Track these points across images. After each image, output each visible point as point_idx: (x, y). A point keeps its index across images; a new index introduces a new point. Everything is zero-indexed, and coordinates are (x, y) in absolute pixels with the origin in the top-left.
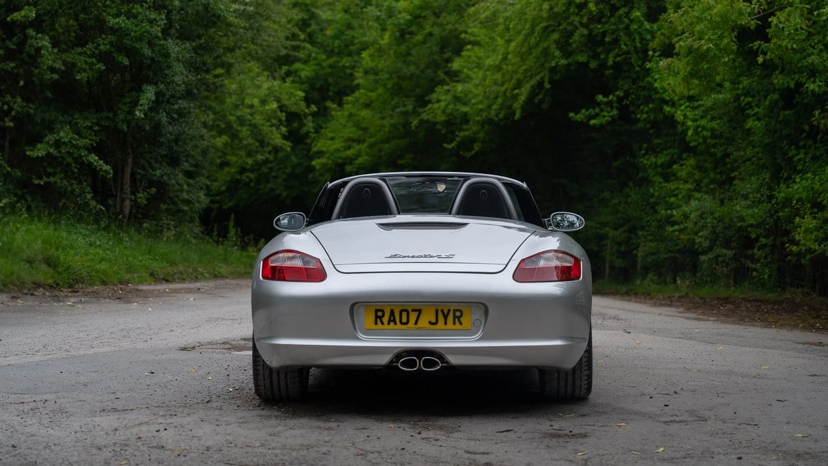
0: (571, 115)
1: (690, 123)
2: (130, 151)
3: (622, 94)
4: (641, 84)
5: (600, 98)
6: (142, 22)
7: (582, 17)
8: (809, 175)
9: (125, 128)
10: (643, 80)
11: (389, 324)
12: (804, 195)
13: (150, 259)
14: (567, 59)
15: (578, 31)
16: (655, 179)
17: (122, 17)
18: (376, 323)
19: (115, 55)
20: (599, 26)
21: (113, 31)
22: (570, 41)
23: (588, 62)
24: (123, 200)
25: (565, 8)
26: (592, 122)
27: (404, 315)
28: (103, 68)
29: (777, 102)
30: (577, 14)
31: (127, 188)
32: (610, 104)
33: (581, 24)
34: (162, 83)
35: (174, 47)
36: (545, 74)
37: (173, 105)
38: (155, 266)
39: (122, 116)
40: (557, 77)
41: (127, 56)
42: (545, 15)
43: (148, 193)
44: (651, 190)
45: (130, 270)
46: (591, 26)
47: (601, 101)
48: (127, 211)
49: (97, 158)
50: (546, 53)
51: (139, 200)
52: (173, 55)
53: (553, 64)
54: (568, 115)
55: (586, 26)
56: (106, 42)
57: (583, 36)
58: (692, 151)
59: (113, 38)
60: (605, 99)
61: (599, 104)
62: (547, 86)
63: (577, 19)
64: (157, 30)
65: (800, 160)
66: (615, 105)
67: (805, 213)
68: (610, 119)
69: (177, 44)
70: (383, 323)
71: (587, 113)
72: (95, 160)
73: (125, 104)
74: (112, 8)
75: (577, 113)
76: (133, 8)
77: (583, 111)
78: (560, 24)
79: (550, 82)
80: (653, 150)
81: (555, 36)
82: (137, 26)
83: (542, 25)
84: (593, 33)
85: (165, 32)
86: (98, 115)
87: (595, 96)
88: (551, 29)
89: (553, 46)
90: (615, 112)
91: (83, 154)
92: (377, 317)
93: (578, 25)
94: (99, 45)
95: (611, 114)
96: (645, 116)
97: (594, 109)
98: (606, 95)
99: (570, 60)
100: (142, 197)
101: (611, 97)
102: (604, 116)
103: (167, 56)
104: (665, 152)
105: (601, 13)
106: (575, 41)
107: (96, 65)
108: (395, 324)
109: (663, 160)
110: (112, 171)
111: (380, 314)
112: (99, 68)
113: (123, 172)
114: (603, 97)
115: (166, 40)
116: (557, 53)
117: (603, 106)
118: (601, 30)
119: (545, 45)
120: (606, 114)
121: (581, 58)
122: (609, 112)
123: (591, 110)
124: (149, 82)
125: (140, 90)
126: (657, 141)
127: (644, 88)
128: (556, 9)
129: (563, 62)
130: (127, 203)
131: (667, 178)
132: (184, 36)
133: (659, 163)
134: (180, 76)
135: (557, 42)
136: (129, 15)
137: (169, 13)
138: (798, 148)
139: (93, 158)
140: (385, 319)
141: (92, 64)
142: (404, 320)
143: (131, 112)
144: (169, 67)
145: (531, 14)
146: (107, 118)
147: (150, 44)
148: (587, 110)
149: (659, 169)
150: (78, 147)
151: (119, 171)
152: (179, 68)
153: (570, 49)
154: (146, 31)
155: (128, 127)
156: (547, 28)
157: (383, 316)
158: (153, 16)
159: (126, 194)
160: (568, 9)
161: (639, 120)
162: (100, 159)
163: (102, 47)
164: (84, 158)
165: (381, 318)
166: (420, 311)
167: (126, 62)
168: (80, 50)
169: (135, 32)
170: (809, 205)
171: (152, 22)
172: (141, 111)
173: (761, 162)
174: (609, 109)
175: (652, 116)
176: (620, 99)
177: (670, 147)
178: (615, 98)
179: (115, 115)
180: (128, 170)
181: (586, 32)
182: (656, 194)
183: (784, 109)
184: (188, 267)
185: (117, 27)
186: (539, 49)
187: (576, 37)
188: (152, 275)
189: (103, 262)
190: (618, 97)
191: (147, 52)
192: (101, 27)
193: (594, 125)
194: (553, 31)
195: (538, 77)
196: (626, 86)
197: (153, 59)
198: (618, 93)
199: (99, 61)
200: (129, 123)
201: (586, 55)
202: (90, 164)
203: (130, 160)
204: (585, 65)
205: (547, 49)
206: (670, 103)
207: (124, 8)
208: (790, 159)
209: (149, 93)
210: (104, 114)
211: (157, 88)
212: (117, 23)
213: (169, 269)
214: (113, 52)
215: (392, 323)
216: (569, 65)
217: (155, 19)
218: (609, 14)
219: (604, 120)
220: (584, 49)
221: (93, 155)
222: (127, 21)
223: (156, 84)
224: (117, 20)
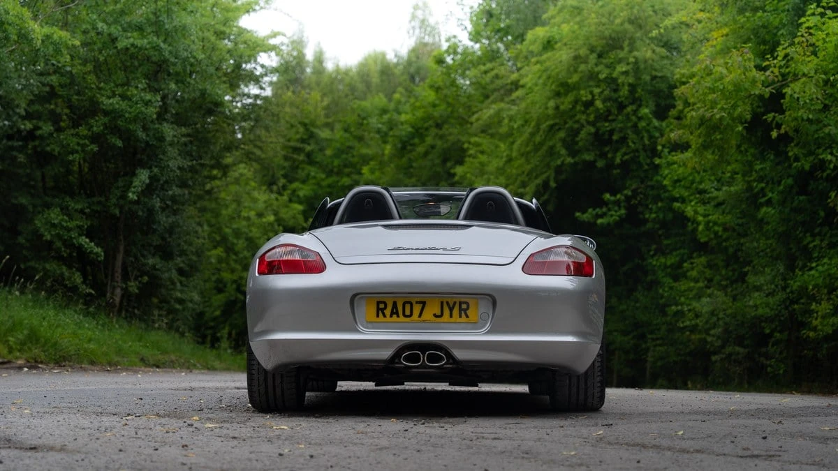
0: (578, 214)
1: (700, 218)
2: (121, 237)
3: (630, 193)
4: (649, 183)
5: (607, 196)
6: (137, 103)
7: (588, 115)
8: (826, 260)
9: (117, 212)
10: (651, 180)
11: (391, 316)
12: (820, 281)
13: (142, 346)
14: (573, 157)
15: (585, 129)
16: (665, 280)
17: (117, 99)
18: (378, 316)
19: (108, 137)
20: (607, 124)
21: (106, 113)
22: (577, 139)
23: (595, 161)
24: (114, 288)
25: (571, 106)
26: (600, 221)
27: (408, 307)
28: (96, 149)
29: (792, 187)
30: (583, 113)
31: (118, 276)
32: (618, 203)
33: (589, 123)
34: (156, 167)
35: (169, 131)
36: (551, 173)
37: (167, 191)
38: (145, 352)
39: (114, 201)
40: (563, 177)
41: (120, 138)
42: (550, 112)
43: (140, 282)
44: (661, 291)
45: (119, 352)
46: (598, 125)
47: (608, 199)
48: (117, 300)
49: (87, 240)
50: (551, 152)
51: (131, 289)
52: (168, 139)
53: (559, 162)
54: (574, 214)
55: (593, 124)
56: (99, 123)
57: (589, 134)
58: (702, 248)
59: (106, 120)
60: (613, 198)
61: (606, 204)
62: (553, 184)
63: (584, 117)
64: (152, 111)
65: (815, 246)
66: (622, 204)
67: (822, 300)
68: (617, 218)
69: (172, 129)
70: (385, 316)
71: (594, 212)
72: (85, 242)
73: (118, 188)
74: (107, 91)
75: (584, 212)
76: (128, 90)
77: (590, 210)
78: (566, 123)
79: (556, 181)
80: (661, 251)
81: (562, 134)
82: (131, 107)
83: (548, 123)
84: (601, 132)
85: (161, 117)
86: (89, 200)
87: (602, 194)
88: (557, 127)
89: (559, 145)
90: (623, 211)
91: (73, 236)
92: (378, 309)
93: (585, 123)
94: (92, 127)
95: (618, 213)
96: (653, 216)
97: (601, 208)
98: (613, 194)
99: (577, 159)
100: (133, 287)
101: (618, 196)
102: (612, 216)
103: (161, 139)
104: (674, 253)
105: (609, 112)
106: (582, 139)
107: (88, 146)
108: (398, 316)
109: (673, 261)
110: (103, 254)
111: (382, 306)
112: (92, 149)
113: (114, 258)
114: (611, 195)
115: (161, 124)
116: (563, 152)
117: (610, 206)
118: (608, 129)
119: (551, 143)
120: (613, 213)
121: (588, 157)
122: (616, 211)
123: (598, 210)
124: (143, 167)
125: (134, 174)
126: (666, 242)
127: (652, 187)
128: (562, 107)
129: (569, 160)
130: (118, 292)
131: (676, 278)
132: (179, 120)
133: (669, 263)
134: (175, 161)
135: (563, 141)
136: (124, 97)
137: (164, 98)
138: (813, 235)
139: (84, 240)
140: (388, 312)
141: (83, 146)
142: (408, 313)
143: (124, 196)
144: (164, 153)
145: (536, 112)
146: (99, 203)
147: (145, 129)
148: (594, 210)
149: (669, 270)
150: (69, 230)
151: (110, 255)
152: (173, 152)
153: (577, 147)
154: (141, 113)
155: (121, 212)
156: (552, 127)
157: (385, 308)
158: (148, 97)
159: (117, 282)
160: (574, 107)
161: (646, 221)
162: (91, 242)
163: (95, 129)
164: (74, 241)
165: (383, 310)
166: (424, 303)
167: (119, 143)
168: (72, 131)
169: (130, 113)
170: (826, 291)
171: (147, 103)
172: (134, 193)
173: (775, 254)
174: (616, 208)
175: (661, 216)
176: (628, 199)
177: (680, 248)
178: (623, 198)
179: (107, 199)
180: (120, 257)
181: (593, 130)
182: (666, 294)
183: (799, 194)
184: (180, 357)
185: (111, 108)
186: (545, 148)
187: (583, 134)
188: (142, 360)
189: (92, 342)
190: (626, 196)
191: (141, 134)
192: (94, 109)
193: (602, 224)
194: (560, 129)
195: (544, 176)
196: (634, 186)
197: (147, 143)
198: (626, 192)
199: (92, 143)
200: (121, 208)
201: (593, 154)
202: (80, 247)
203: (122, 248)
204: (591, 164)
205: (552, 148)
206: (680, 200)
207: (119, 90)
208: (806, 247)
209: (143, 176)
210: (95, 199)
211: (151, 172)
212: (111, 104)
213: (160, 357)
214: (107, 134)
215: (395, 316)
216: (576, 164)
217: (150, 101)
218: (616, 112)
219: (611, 220)
220: (591, 148)
221: (84, 237)
222: (121, 102)
223: (150, 168)
224: (111, 101)
